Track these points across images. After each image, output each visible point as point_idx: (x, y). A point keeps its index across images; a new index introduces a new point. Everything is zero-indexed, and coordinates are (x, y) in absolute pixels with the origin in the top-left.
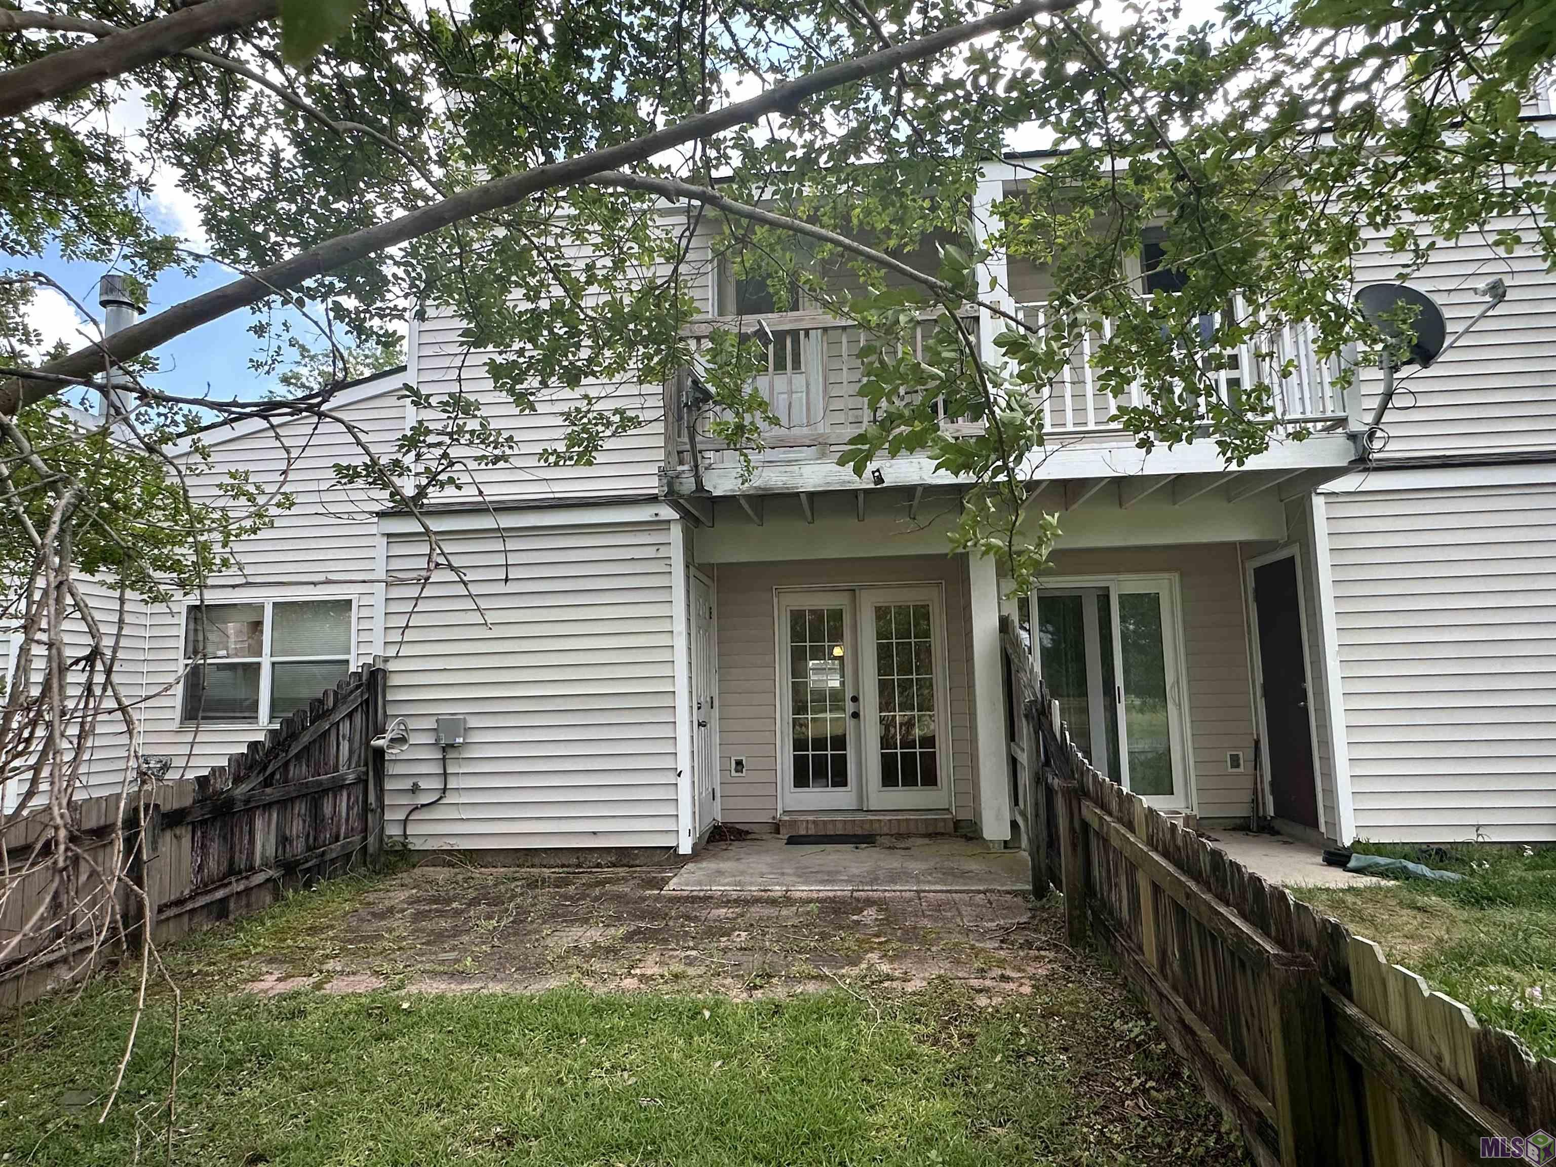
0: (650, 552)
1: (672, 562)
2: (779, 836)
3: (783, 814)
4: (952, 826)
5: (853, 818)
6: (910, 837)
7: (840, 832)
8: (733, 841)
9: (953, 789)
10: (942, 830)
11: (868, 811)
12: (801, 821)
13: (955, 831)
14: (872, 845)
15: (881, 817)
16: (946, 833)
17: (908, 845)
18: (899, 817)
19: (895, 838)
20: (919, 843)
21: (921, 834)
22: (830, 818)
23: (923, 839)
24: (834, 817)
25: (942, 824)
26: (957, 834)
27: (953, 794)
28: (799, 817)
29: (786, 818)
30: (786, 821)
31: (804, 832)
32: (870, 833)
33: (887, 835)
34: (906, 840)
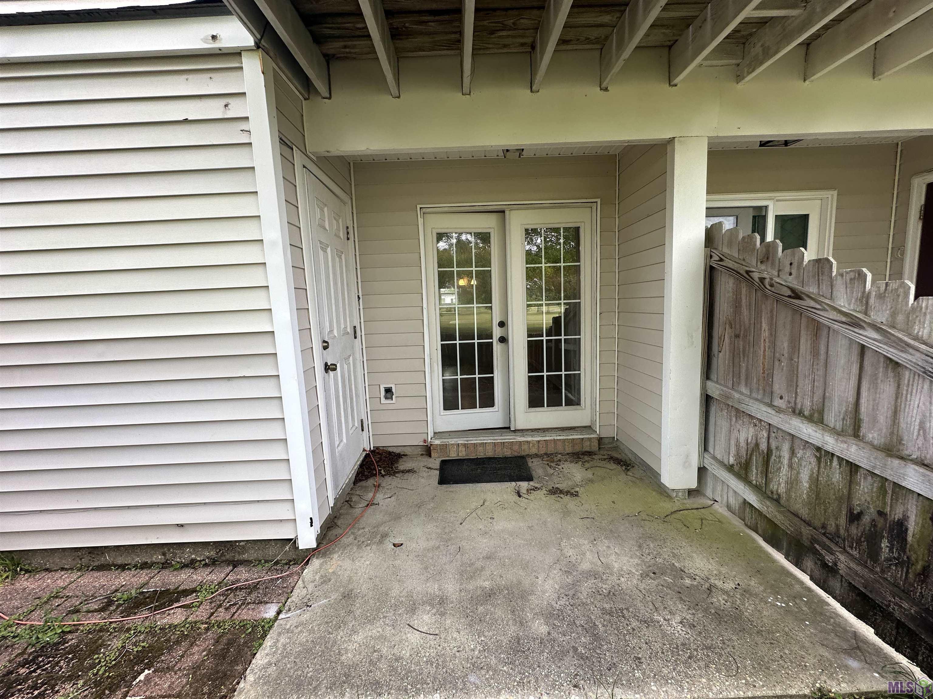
0: (214, 110)
1: (251, 125)
2: (430, 460)
3: (434, 437)
4: (597, 445)
5: (502, 440)
6: (560, 461)
7: (490, 454)
8: (383, 476)
9: (598, 410)
10: (588, 449)
11: (515, 431)
12: (452, 444)
13: (599, 448)
14: (531, 483)
15: (529, 439)
16: (593, 452)
17: (570, 483)
18: (547, 438)
19: (546, 463)
20: (579, 477)
21: (568, 454)
22: (480, 440)
23: (576, 465)
24: (484, 440)
25: (588, 443)
26: (602, 452)
27: (598, 414)
28: (449, 440)
29: (437, 442)
30: (437, 445)
31: (455, 455)
32: (519, 455)
33: (536, 456)
34: (560, 467)
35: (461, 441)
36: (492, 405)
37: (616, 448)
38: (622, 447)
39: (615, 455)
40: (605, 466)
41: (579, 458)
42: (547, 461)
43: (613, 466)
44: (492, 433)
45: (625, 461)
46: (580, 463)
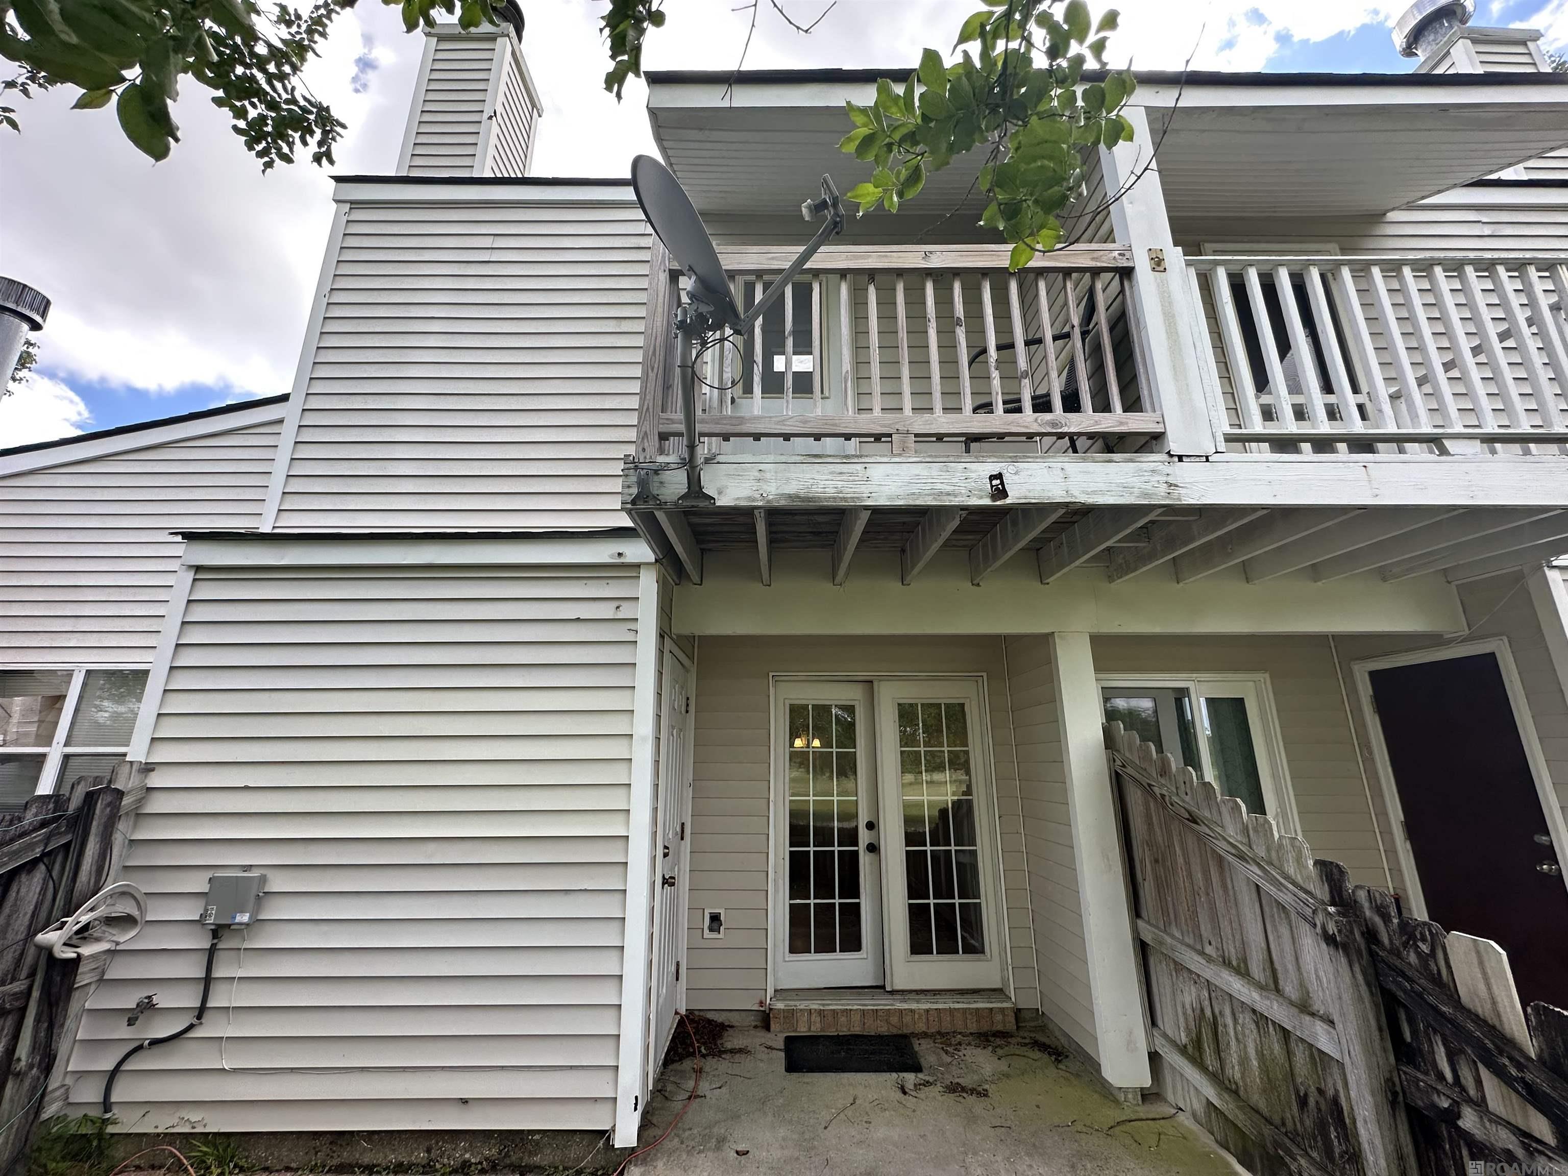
0: (606, 611)
1: (639, 626)
2: (769, 1035)
3: (775, 996)
4: (1013, 1021)
5: (874, 1005)
6: (960, 1044)
7: (857, 1030)
8: (704, 1056)
9: (1009, 961)
10: (1000, 1027)
11: (893, 992)
12: (801, 1010)
13: (1018, 1028)
14: (920, 1075)
15: (914, 1006)
16: (1008, 1033)
17: (976, 1077)
18: (940, 1006)
19: (941, 1046)
20: (988, 1069)
21: (971, 1034)
22: (842, 1005)
23: (985, 1051)
24: (848, 1005)
25: (999, 1017)
26: (1021, 1034)
27: (1010, 968)
28: (797, 1003)
29: (780, 1005)
30: (779, 1010)
31: (805, 1030)
32: (900, 1032)
33: (925, 1035)
34: (960, 1054)
35: (815, 1005)
36: (857, 947)
37: (1043, 1028)
38: (1051, 1026)
39: (1042, 1039)
40: (1026, 1054)
41: (988, 1041)
42: (941, 1043)
43: (1037, 1054)
44: (860, 994)
45: (1056, 1048)
46: (990, 1048)
